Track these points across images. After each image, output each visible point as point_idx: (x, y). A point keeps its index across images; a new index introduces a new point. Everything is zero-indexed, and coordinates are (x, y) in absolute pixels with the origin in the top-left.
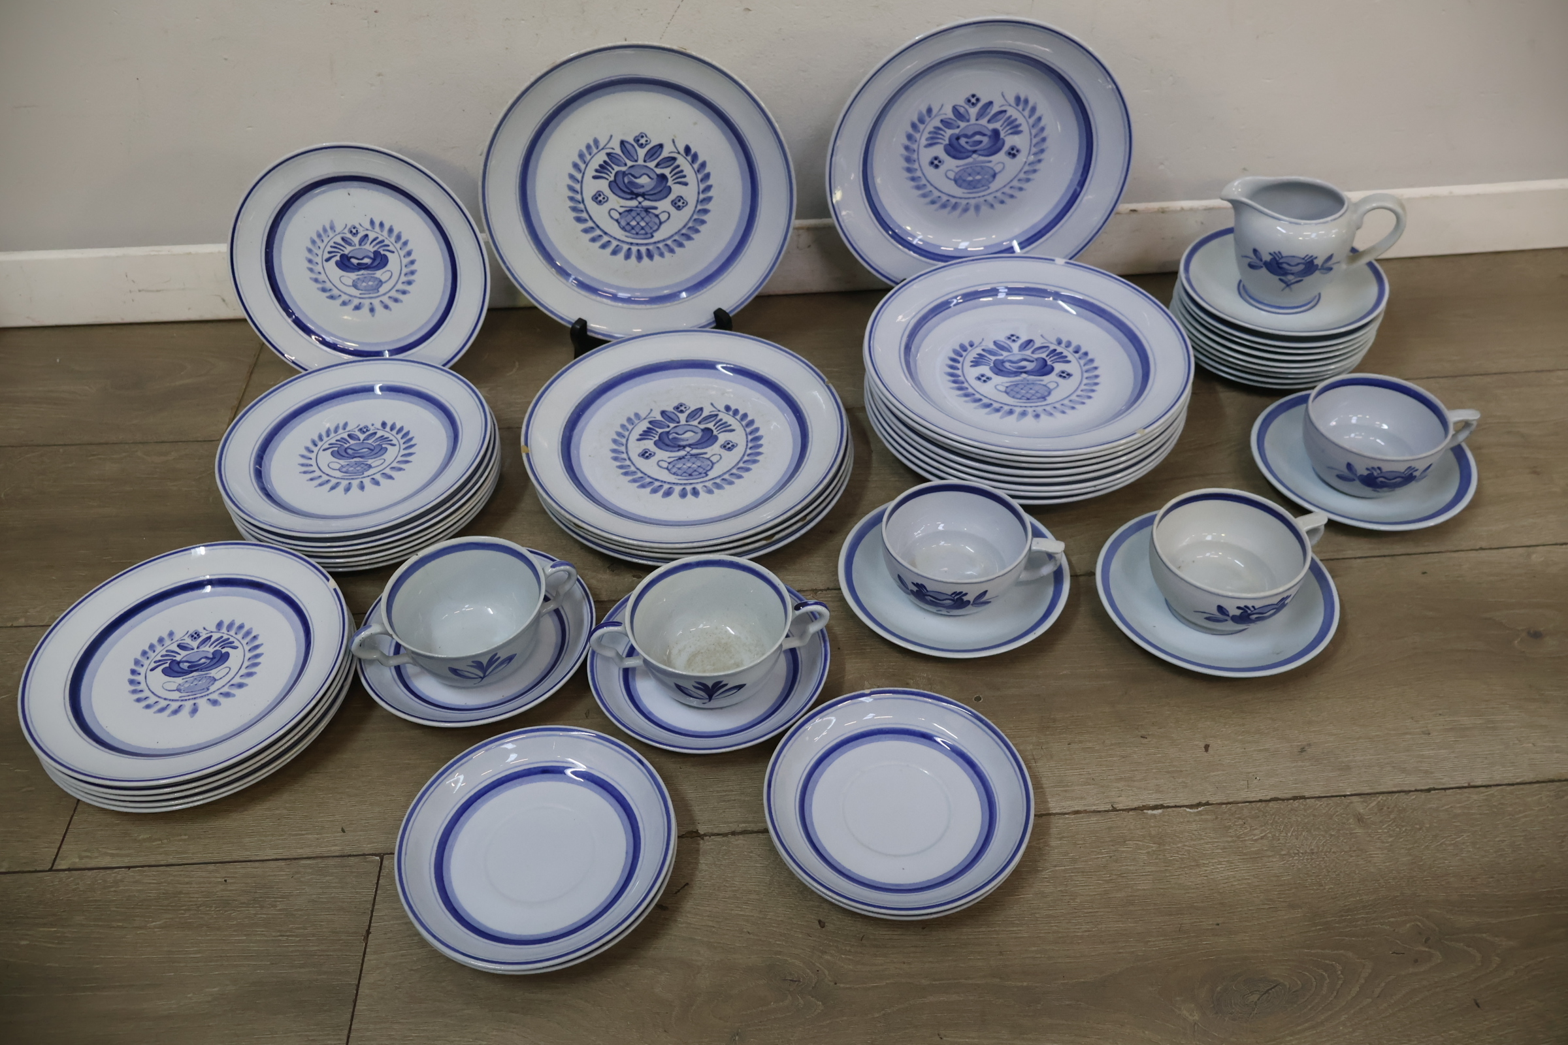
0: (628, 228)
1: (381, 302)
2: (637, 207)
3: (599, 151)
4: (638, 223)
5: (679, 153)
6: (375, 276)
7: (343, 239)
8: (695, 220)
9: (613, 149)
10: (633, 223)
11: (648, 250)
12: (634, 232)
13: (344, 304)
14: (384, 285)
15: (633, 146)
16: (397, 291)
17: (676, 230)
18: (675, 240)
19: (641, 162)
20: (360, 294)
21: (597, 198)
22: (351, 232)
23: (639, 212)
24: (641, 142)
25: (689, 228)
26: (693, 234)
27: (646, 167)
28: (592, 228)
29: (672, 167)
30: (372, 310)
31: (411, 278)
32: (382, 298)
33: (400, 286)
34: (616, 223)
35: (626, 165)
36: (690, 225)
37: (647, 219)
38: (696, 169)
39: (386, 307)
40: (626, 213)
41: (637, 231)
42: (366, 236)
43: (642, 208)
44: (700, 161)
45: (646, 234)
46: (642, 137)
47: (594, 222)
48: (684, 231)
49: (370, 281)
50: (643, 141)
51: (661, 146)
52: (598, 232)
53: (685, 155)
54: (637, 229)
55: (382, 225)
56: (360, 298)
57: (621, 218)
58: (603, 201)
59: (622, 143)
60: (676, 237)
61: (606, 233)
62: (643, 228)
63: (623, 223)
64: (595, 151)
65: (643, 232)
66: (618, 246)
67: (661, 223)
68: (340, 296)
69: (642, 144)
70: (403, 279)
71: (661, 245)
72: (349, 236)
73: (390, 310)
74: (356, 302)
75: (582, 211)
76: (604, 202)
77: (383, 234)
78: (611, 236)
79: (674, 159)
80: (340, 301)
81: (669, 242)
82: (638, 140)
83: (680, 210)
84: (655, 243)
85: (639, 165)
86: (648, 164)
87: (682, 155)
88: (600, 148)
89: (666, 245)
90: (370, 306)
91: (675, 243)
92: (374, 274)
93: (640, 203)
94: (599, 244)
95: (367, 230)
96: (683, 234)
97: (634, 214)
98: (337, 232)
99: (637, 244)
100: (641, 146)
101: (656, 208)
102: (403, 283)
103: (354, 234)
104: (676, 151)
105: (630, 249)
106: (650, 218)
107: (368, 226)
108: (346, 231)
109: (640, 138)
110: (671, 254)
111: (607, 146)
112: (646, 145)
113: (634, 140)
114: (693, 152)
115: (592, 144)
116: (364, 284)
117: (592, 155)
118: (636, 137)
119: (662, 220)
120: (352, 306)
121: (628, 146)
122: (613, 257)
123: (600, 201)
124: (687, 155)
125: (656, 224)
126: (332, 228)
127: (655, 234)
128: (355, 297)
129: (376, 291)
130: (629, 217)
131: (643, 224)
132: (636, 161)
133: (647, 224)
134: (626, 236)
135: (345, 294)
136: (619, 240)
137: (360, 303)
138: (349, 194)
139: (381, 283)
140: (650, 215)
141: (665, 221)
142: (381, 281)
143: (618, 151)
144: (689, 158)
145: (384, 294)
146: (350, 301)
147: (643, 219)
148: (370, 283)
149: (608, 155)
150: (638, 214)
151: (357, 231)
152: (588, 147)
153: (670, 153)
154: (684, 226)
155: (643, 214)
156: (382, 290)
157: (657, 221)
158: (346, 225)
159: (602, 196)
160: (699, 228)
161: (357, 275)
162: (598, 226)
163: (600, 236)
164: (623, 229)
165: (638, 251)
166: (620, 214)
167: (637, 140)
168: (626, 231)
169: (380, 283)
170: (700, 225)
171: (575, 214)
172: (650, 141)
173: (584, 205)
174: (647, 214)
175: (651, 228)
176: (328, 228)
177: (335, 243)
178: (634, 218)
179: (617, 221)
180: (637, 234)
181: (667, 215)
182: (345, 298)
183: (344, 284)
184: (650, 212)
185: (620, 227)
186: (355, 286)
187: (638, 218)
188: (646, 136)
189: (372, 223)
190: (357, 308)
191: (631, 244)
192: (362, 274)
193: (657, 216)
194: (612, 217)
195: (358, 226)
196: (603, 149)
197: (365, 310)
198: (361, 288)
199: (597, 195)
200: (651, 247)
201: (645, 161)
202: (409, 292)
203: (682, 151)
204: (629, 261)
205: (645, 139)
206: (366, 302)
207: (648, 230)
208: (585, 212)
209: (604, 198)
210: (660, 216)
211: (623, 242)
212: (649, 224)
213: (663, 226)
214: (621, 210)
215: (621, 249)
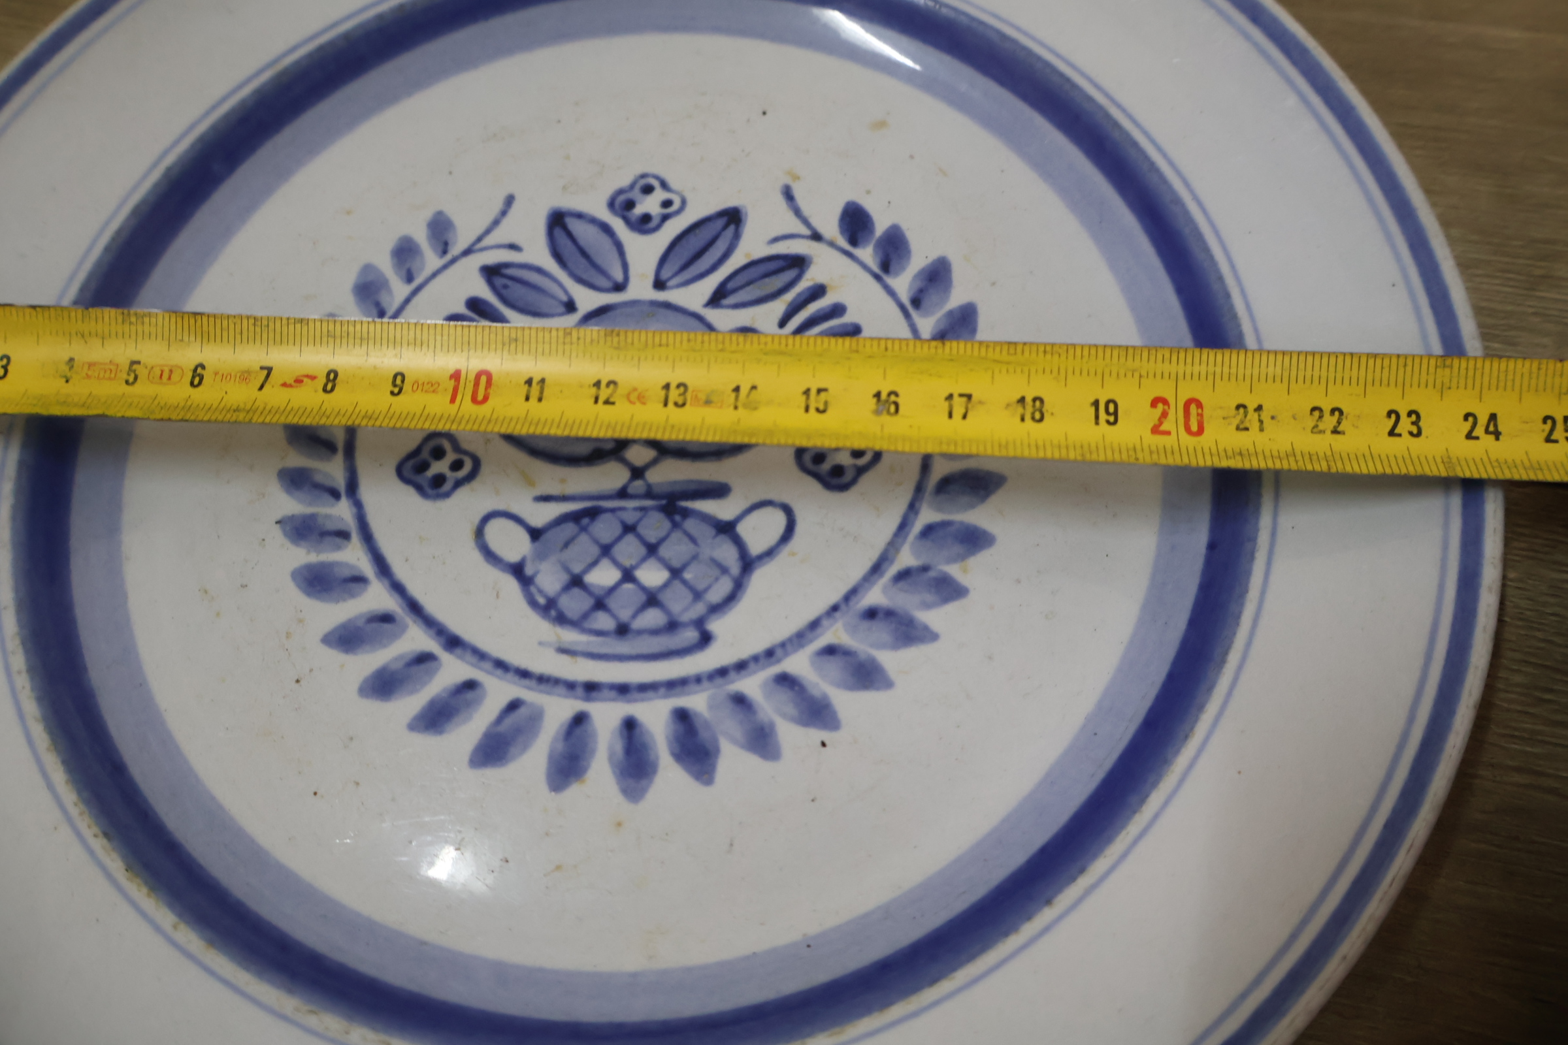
0: (574, 604)
2: (623, 494)
3: (454, 261)
4: (628, 576)
5: (816, 237)
8: (929, 531)
9: (513, 247)
10: (604, 576)
11: (682, 716)
12: (603, 621)
15: (606, 229)
17: (835, 597)
18: (830, 651)
19: (641, 288)
21: (423, 467)
23: (630, 518)
24: (639, 210)
25: (904, 575)
26: (928, 606)
27: (668, 306)
28: (386, 618)
29: (789, 296)
34: (510, 584)
35: (570, 307)
36: (906, 558)
37: (676, 549)
38: (905, 297)
40: (570, 528)
41: (625, 615)
43: (649, 494)
44: (919, 260)
45: (672, 626)
46: (648, 190)
47: (398, 588)
48: (875, 596)
50: (650, 205)
51: (733, 218)
52: (416, 639)
53: (843, 243)
54: (624, 604)
57: (541, 556)
58: (452, 476)
59: (558, 221)
60: (836, 633)
61: (453, 642)
62: (652, 599)
63: (549, 580)
64: (431, 260)
65: (653, 618)
66: (514, 706)
67: (748, 564)
69: (646, 218)
71: (752, 685)
75: (344, 535)
76: (458, 484)
78: (480, 655)
79: (799, 263)
81: (799, 664)
82: (630, 205)
83: (844, 488)
84: (722, 672)
85: (634, 303)
86: (674, 296)
87: (832, 244)
88: (455, 250)
89: (785, 680)
91: (834, 666)
93: (637, 473)
94: (412, 703)
96: (871, 614)
97: (605, 529)
99: (623, 690)
100: (644, 224)
101: (719, 491)
104: (806, 231)
105: (580, 719)
106: (693, 540)
109: (636, 194)
110: (816, 735)
111: (489, 241)
112: (665, 218)
113: (611, 205)
114: (881, 226)
115: (421, 236)
117: (418, 281)
118: (620, 192)
119: (756, 546)
121: (584, 233)
122: (491, 774)
123: (439, 480)
124: (854, 242)
125: (724, 570)
127: (715, 626)
130: (584, 547)
131: (652, 575)
132: (619, 287)
133: (676, 573)
134: (564, 651)
136: (524, 674)
140: (690, 525)
141: (770, 553)
143: (537, 252)
144: (867, 253)
147: (652, 550)
149: (491, 273)
150: (629, 529)
152: (405, 252)
153: (776, 240)
154: (877, 569)
155: (655, 526)
157: (727, 553)
159: (451, 457)
160: (954, 570)
162: (414, 607)
163: (424, 659)
164: (549, 609)
165: (630, 725)
166: (535, 534)
167: (622, 204)
168: (561, 620)
170: (962, 558)
171: (303, 556)
172: (684, 202)
173: (358, 505)
174: (675, 525)
175: (697, 595)
178: (606, 550)
179: (517, 570)
180: (623, 630)
181: (778, 520)
184: (686, 513)
185: (533, 603)
187: (629, 550)
188: (664, 185)
191: (591, 688)
193: (726, 529)
194: (490, 555)
196: (467, 252)
199: (425, 454)
200: (697, 702)
201: (659, 285)
203: (830, 227)
204: (574, 791)
205: (659, 195)
207: (679, 603)
208: (355, 538)
209: (457, 466)
210: (742, 529)
211: (543, 680)
212: (688, 575)
213: (760, 579)
214: (542, 515)
215: (536, 718)
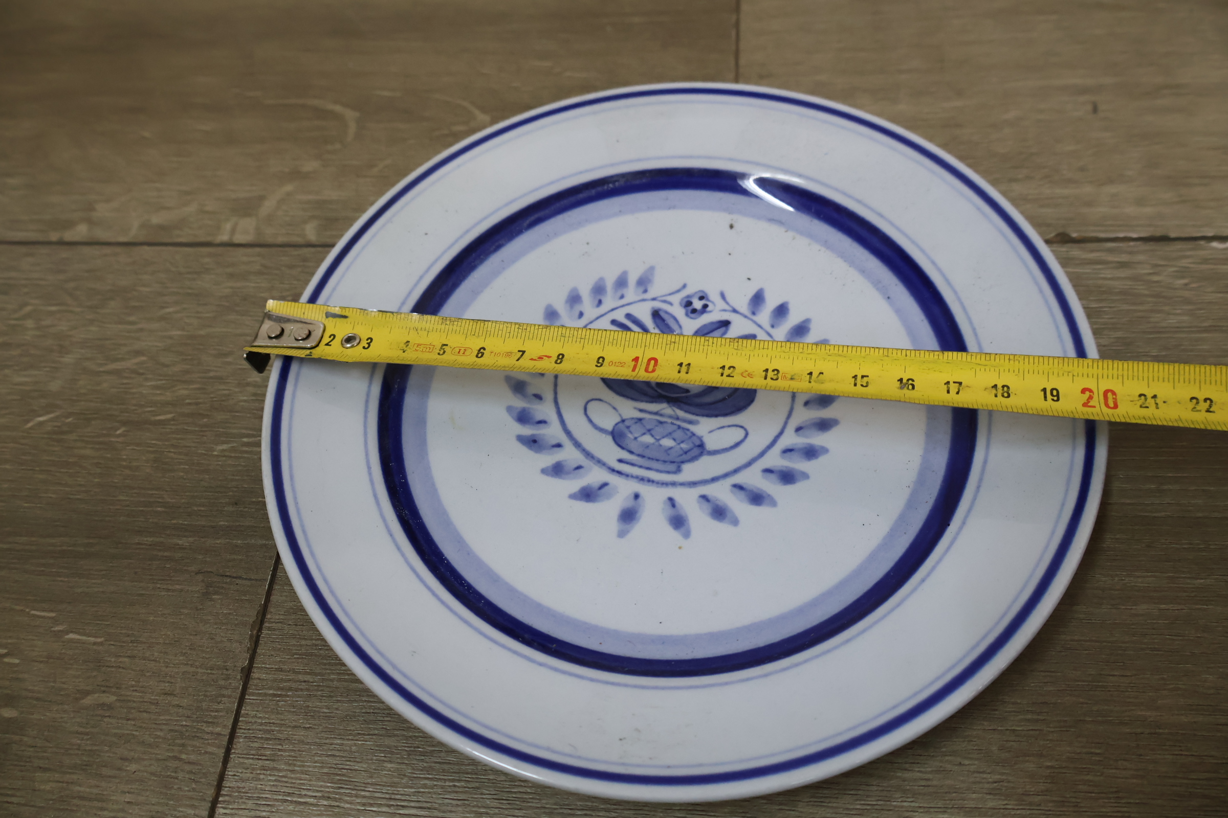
1: (672, 501)
6: (693, 428)
7: (656, 315)
13: (557, 470)
14: (705, 459)
16: (739, 487)
20: (620, 461)
22: (688, 304)
30: (628, 516)
31: (799, 465)
32: (678, 494)
33: (753, 478)
39: (678, 522)
42: (726, 324)
49: (669, 435)
55: (781, 311)
56: (613, 470)
68: (559, 446)
70: (774, 459)
72: (678, 312)
73: (687, 535)
74: (594, 476)
77: (772, 331)
80: (548, 459)
90: (630, 503)
92: (691, 422)
95: (735, 311)
98: (648, 296)
102: (768, 471)
103: (694, 311)
107: (742, 303)
108: (676, 299)
116: (647, 439)
120: (575, 484)
126: (644, 283)
128: (600, 463)
129: (672, 467)
135: (577, 445)
137: (605, 485)
138: (731, 227)
139: (700, 449)
142: (701, 446)
145: (693, 484)
146: (579, 468)
148: (667, 442)
151: (705, 306)
156: (691, 471)
158: (684, 286)
161: (641, 411)
169: (696, 451)
176: (632, 280)
177: (629, 316)
182: (569, 455)
183: (590, 421)
186: (617, 436)
189: (758, 299)
190: (588, 495)
192: (656, 413)
195: (714, 296)
197: (610, 508)
198: (633, 446)
202: (773, 503)
206: (624, 489)
